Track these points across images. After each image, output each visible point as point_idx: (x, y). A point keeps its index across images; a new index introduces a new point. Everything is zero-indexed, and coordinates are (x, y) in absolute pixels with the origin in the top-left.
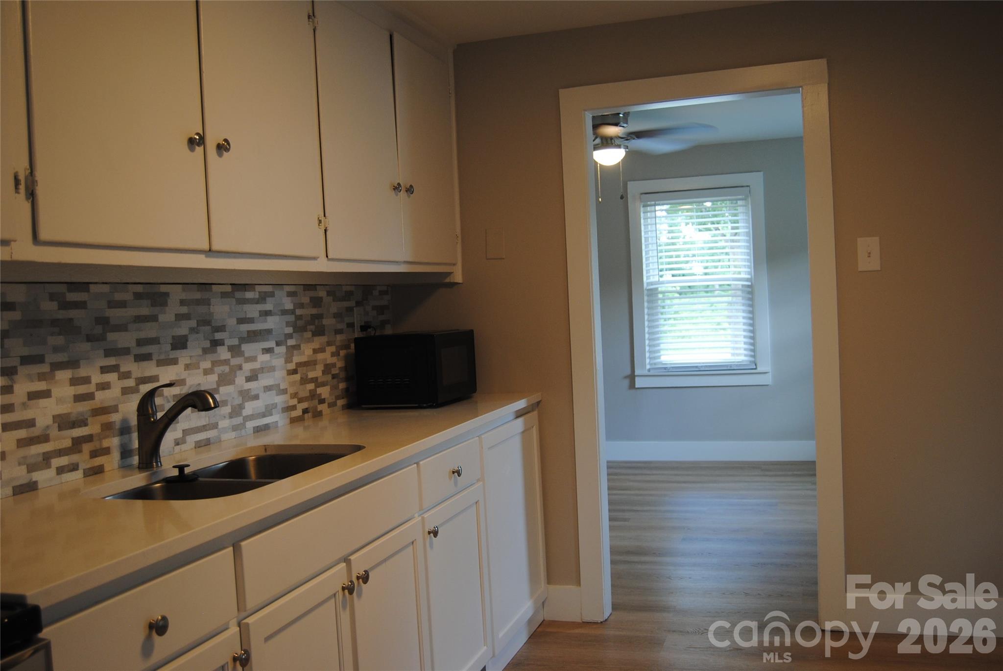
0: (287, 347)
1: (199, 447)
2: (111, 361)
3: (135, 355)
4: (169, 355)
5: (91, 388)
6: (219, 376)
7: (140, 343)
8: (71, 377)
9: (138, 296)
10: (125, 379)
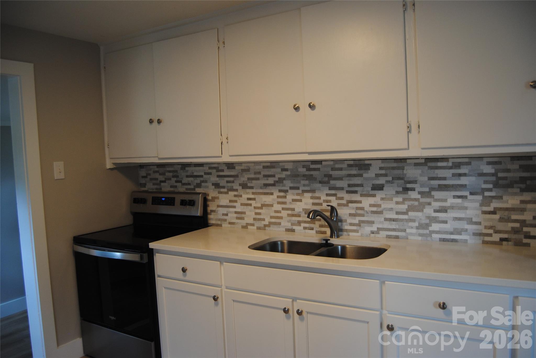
0: (484, 197)
1: (389, 238)
2: (333, 192)
3: (346, 191)
4: (369, 192)
5: (321, 201)
6: (408, 206)
7: (349, 186)
8: (311, 196)
9: (350, 166)
10: (340, 200)
